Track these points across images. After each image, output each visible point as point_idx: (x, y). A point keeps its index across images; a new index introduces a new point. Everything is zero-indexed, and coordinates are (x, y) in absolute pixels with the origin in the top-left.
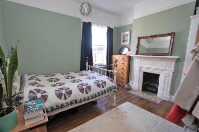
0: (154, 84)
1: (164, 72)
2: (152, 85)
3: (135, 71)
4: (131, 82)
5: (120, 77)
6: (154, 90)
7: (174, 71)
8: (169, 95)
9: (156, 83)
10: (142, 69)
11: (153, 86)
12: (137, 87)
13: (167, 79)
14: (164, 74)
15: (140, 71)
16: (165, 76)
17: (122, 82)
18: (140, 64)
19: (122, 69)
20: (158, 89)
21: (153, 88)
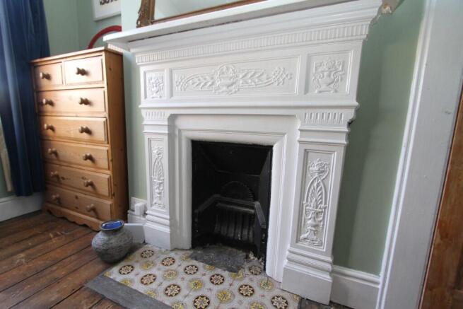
0: (248, 203)
1: (299, 125)
2: (238, 213)
3: (150, 140)
4: (137, 204)
5: (82, 183)
6: (246, 234)
7: (358, 111)
8: (329, 267)
9: (255, 199)
10: (182, 123)
11: (245, 215)
12: (168, 230)
13: (314, 168)
14: (298, 136)
15: (171, 136)
16: (306, 152)
17: (94, 209)
18: (171, 95)
19: (85, 135)
20: (265, 231)
21: (243, 228)
